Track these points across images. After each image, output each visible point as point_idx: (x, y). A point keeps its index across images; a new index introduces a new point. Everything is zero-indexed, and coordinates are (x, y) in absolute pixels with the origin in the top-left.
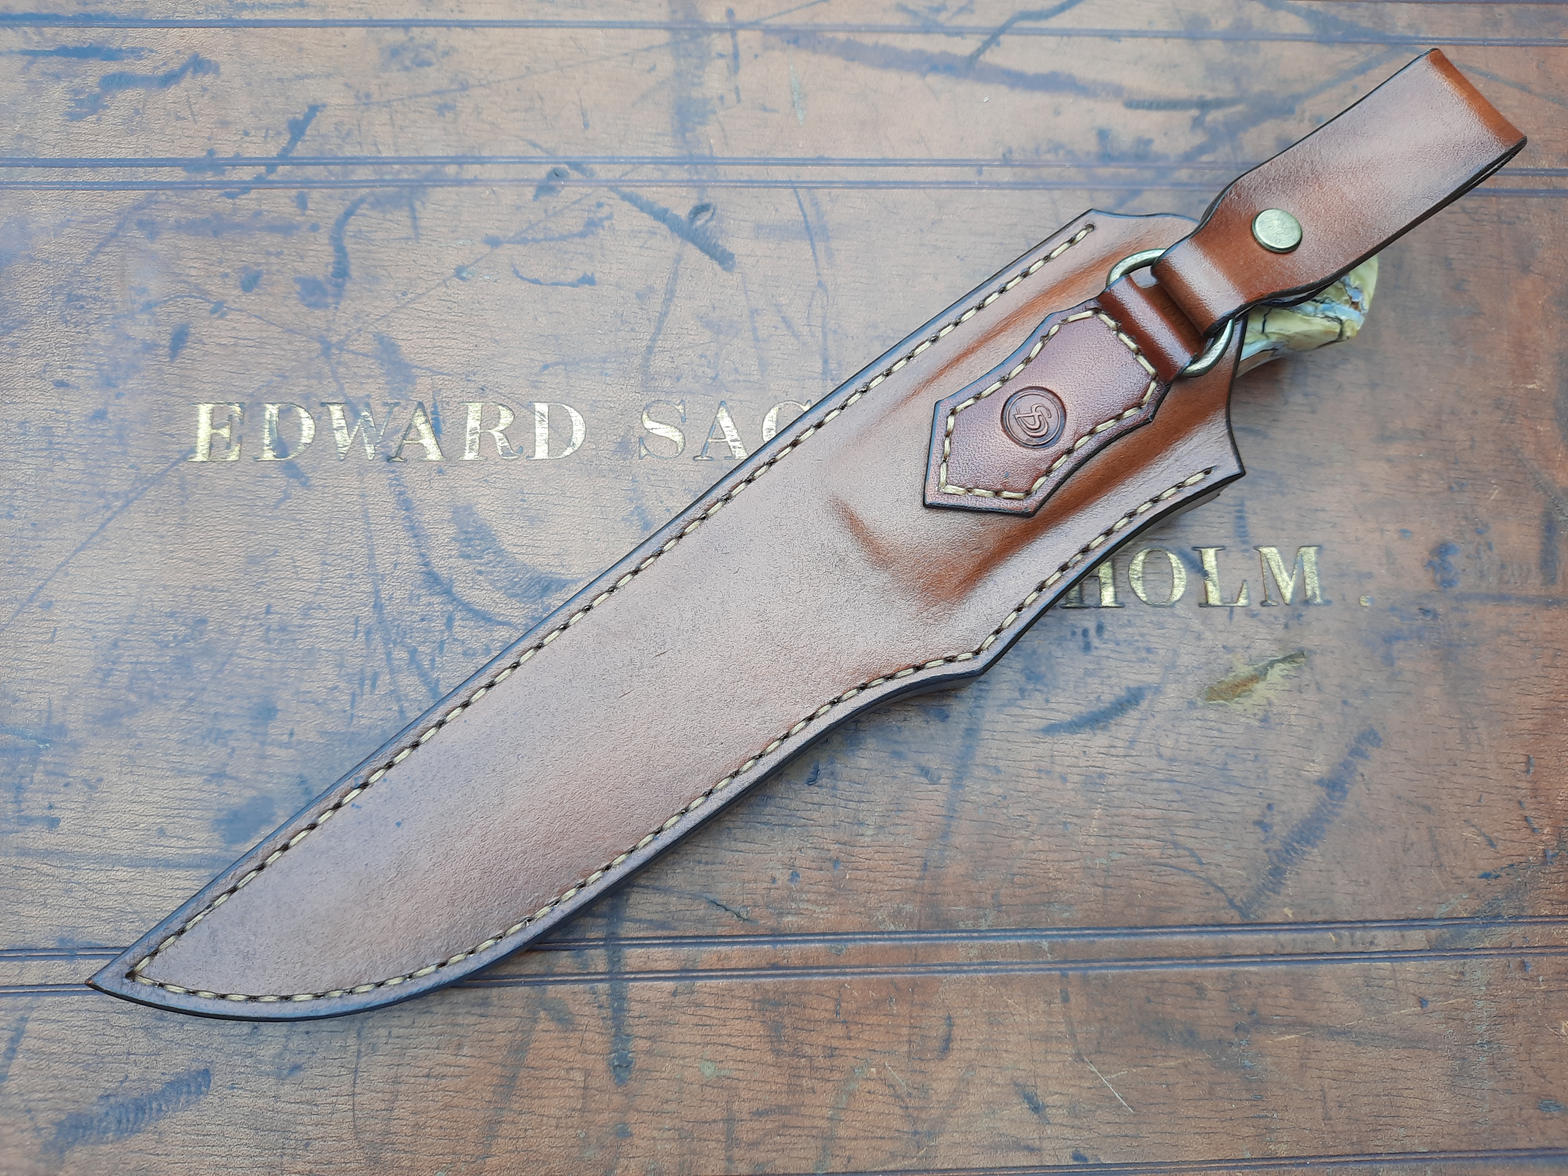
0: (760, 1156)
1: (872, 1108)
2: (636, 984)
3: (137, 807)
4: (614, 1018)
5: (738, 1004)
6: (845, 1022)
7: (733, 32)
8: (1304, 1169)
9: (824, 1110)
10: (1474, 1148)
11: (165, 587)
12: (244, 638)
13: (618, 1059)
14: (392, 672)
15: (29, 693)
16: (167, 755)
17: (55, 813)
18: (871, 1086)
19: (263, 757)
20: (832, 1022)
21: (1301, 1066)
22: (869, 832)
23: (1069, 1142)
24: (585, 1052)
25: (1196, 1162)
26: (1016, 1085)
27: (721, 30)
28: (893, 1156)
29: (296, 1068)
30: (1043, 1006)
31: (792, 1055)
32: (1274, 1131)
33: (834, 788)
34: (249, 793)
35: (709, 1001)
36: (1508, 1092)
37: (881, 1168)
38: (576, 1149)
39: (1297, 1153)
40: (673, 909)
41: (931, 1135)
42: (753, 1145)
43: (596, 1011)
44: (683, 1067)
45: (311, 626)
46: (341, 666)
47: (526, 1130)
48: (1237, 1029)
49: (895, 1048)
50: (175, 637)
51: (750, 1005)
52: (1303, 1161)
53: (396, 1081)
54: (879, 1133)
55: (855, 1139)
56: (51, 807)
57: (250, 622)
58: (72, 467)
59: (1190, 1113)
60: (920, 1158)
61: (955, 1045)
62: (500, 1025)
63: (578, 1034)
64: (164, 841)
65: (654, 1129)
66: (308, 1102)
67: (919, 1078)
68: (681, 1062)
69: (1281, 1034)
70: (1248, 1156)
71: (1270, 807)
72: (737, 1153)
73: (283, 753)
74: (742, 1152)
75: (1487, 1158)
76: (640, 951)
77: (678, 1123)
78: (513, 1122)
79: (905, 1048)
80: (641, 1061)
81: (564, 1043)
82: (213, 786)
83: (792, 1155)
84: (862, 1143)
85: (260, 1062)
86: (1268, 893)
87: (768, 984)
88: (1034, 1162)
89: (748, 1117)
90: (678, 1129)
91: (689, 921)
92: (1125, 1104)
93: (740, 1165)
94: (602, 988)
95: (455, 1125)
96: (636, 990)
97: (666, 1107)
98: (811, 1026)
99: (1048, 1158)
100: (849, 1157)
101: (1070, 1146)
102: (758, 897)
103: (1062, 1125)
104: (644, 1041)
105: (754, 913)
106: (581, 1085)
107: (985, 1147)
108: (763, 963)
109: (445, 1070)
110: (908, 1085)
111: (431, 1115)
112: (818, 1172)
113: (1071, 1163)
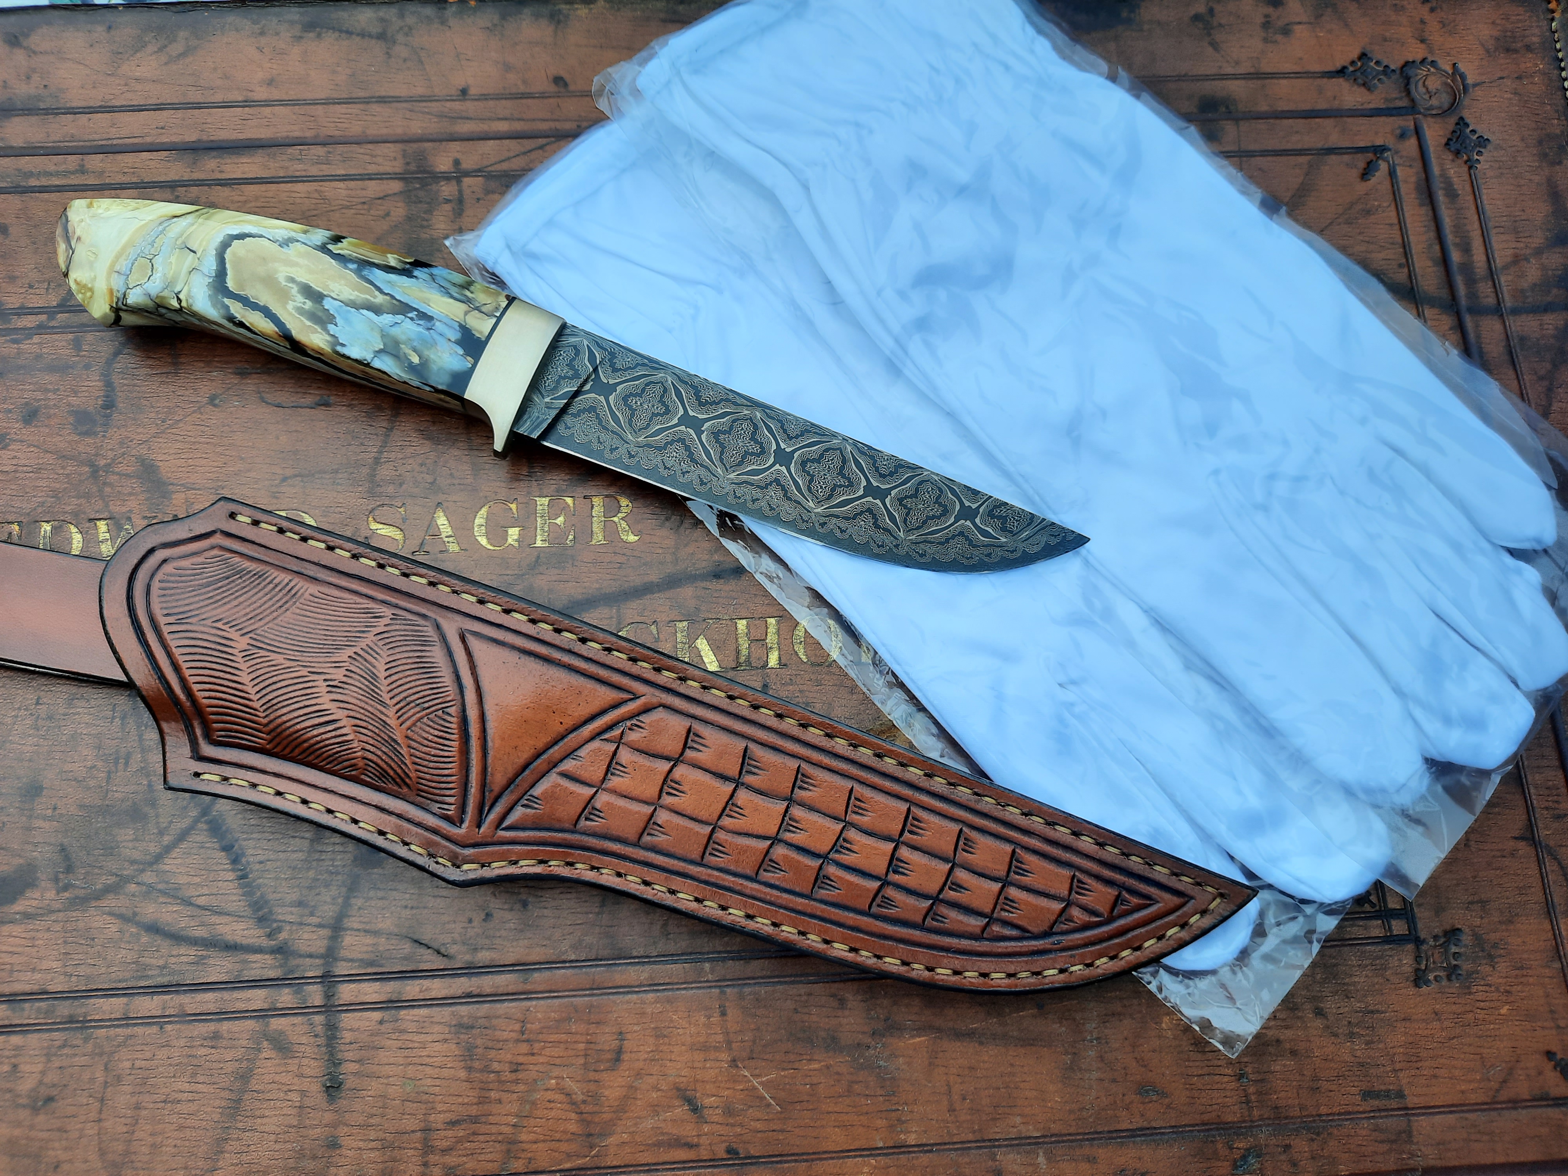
0: (451, 1160)
1: (552, 1114)
2: (348, 1015)
4: (328, 1046)
5: (437, 1028)
6: (528, 1041)
7: (458, 180)
8: (931, 1155)
9: (510, 1118)
10: (1080, 1131)
12: (16, 727)
13: (330, 1080)
14: (143, 750)
18: (550, 1095)
19: (29, 829)
20: (518, 1041)
21: (930, 1064)
23: (724, 1138)
24: (302, 1076)
25: (835, 1152)
26: (678, 1089)
27: (446, 177)
28: (569, 1156)
29: (50, 1099)
30: (703, 1019)
31: (481, 1071)
32: (904, 1122)
34: (17, 861)
35: (412, 1027)
36: (1114, 1081)
37: (558, 1168)
38: (292, 1161)
39: (924, 1141)
40: (381, 949)
41: (603, 1135)
42: (445, 1151)
43: (312, 1040)
44: (387, 1084)
45: (75, 714)
46: (99, 748)
47: (249, 1145)
48: (874, 1033)
49: (574, 1061)
51: (447, 1029)
52: (929, 1148)
53: (138, 1107)
54: (558, 1136)
55: (536, 1142)
57: (22, 713)
59: (830, 1109)
60: (593, 1157)
61: (625, 1057)
62: (229, 1055)
63: (296, 1061)
65: (361, 1140)
66: (59, 1130)
67: (592, 1087)
68: (386, 1081)
69: (913, 1037)
70: (881, 1145)
72: (432, 1158)
73: (46, 825)
74: (437, 1158)
75: (1094, 1139)
76: (352, 986)
77: (381, 1135)
78: (238, 1139)
79: (581, 1061)
80: (350, 1082)
81: (283, 1069)
83: (480, 1159)
84: (540, 1145)
85: (19, 1096)
87: (463, 1010)
88: (694, 1157)
89: (442, 1127)
90: (382, 1140)
91: (396, 958)
92: (773, 1103)
93: (435, 1170)
94: (319, 1019)
95: (187, 1143)
96: (348, 1020)
97: (372, 1121)
98: (500, 1045)
99: (705, 1152)
100: (530, 1159)
101: (725, 1141)
102: (456, 936)
103: (717, 1123)
104: (354, 1064)
105: (453, 950)
106: (298, 1104)
107: (649, 1145)
108: (459, 993)
109: (180, 1096)
110: (583, 1094)
111: (167, 1136)
112: (503, 1173)
113: (724, 1156)
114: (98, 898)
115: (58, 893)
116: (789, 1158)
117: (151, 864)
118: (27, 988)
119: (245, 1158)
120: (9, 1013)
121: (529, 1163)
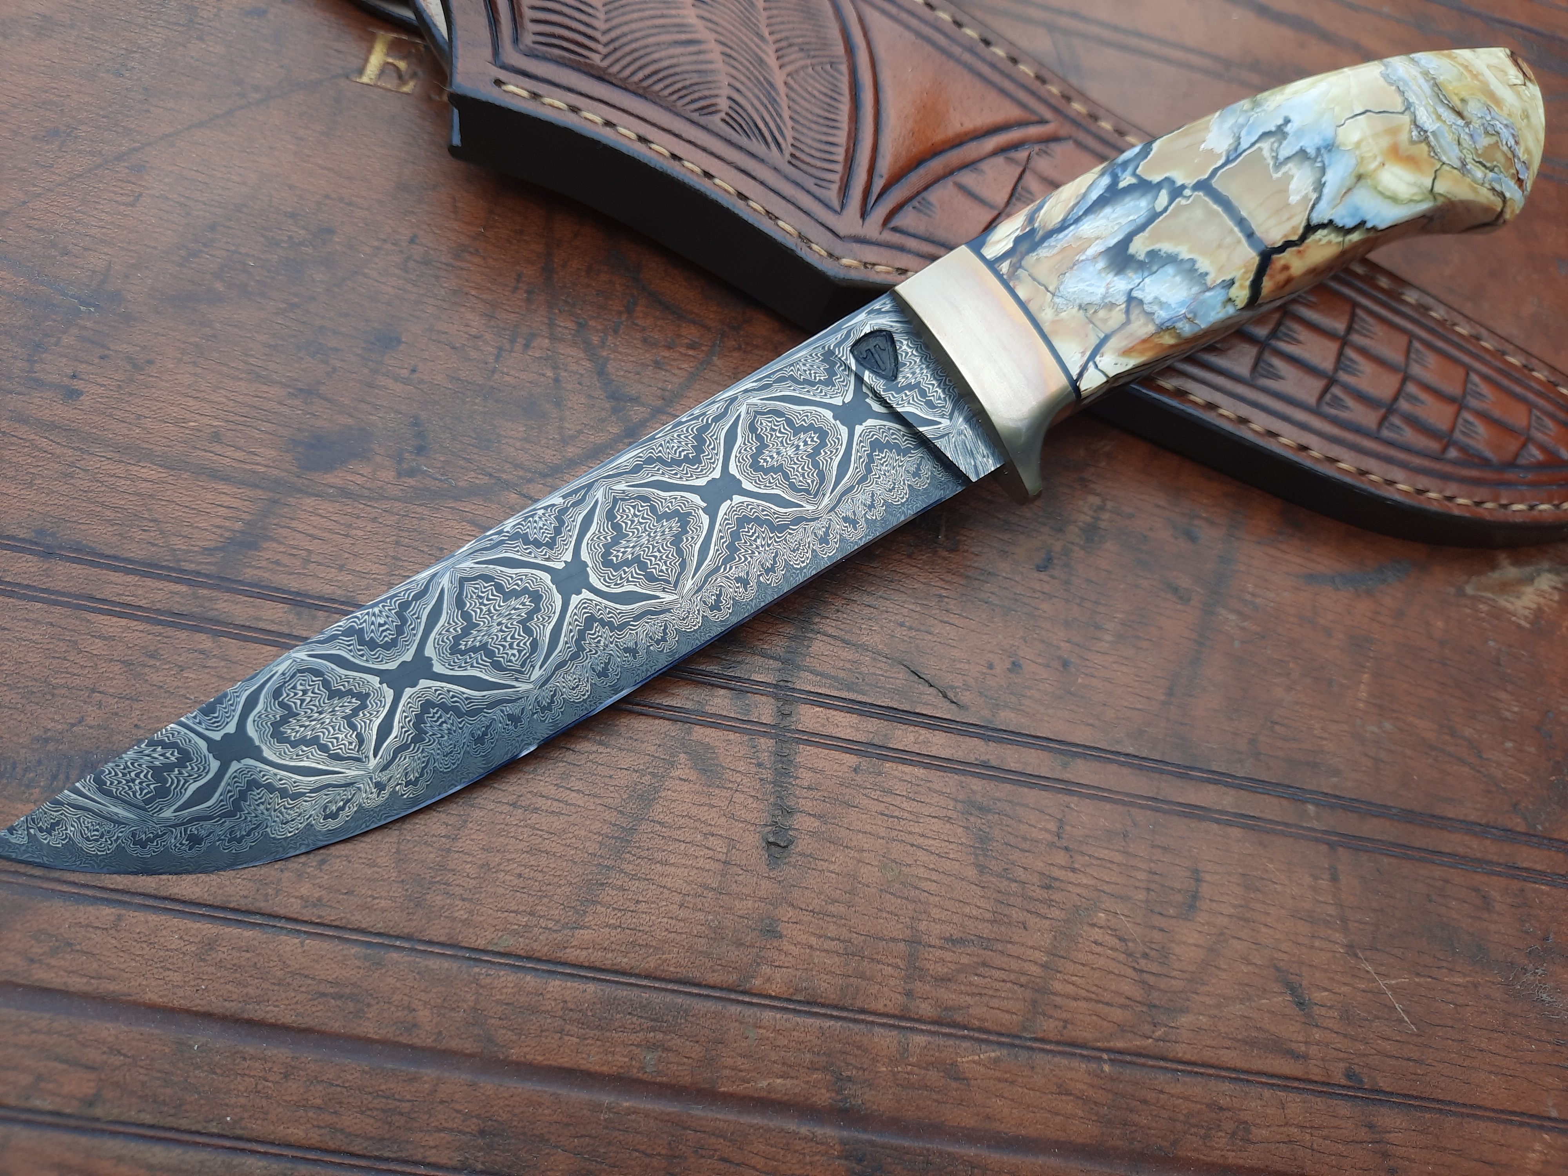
0: (948, 996)
1: (1100, 962)
2: (808, 748)
3: (191, 402)
5: (936, 799)
6: (1066, 849)
9: (1038, 954)
11: (291, 187)
12: (376, 260)
13: (775, 833)
14: (555, 336)
15: (86, 249)
16: (247, 355)
17: (77, 384)
18: (1097, 934)
19: (371, 386)
20: (1052, 846)
22: (1108, 638)
23: (1342, 1055)
24: (732, 817)
26: (1278, 969)
28: (1122, 1028)
30: (1308, 880)
31: (999, 876)
33: (1067, 582)
34: (343, 420)
35: (901, 788)
37: (1106, 1045)
38: (703, 941)
40: (864, 670)
41: (1173, 1010)
43: (754, 769)
44: (859, 861)
45: (464, 268)
46: (491, 316)
47: (638, 902)
48: (1530, 953)
49: (1131, 894)
50: (290, 237)
51: (951, 804)
54: (1107, 997)
55: (1075, 999)
56: (74, 376)
57: (388, 246)
58: (211, 49)
59: (1483, 1046)
60: (1158, 1040)
61: (1203, 905)
62: (623, 760)
63: (725, 793)
64: (218, 448)
65: (814, 934)
67: (1157, 936)
68: (857, 856)
70: (1554, 1114)
72: (918, 986)
73: (398, 388)
74: (927, 988)
77: (845, 934)
78: (622, 888)
79: (1141, 896)
80: (803, 844)
81: (704, 800)
82: (296, 402)
83: (991, 1004)
84: (1082, 1004)
87: (977, 784)
88: (1299, 1073)
89: (938, 942)
90: (844, 941)
91: (884, 688)
92: (1406, 1019)
93: (923, 1006)
94: (766, 744)
95: (540, 876)
96: (806, 755)
97: (831, 908)
98: (1026, 846)
99: (1316, 1070)
100: (1065, 1021)
101: (1342, 1060)
102: (971, 682)
103: (1332, 1030)
104: (812, 819)
105: (965, 698)
106: (722, 857)
107: (1238, 1041)
108: (971, 759)
109: (540, 802)
110: (1144, 943)
111: (509, 857)
112: (1025, 1034)
113: (1343, 1082)
114: (456, 499)
115: (399, 475)
117: (545, 476)
118: (327, 590)
119: (628, 920)
120: (291, 617)
121: (1065, 1027)
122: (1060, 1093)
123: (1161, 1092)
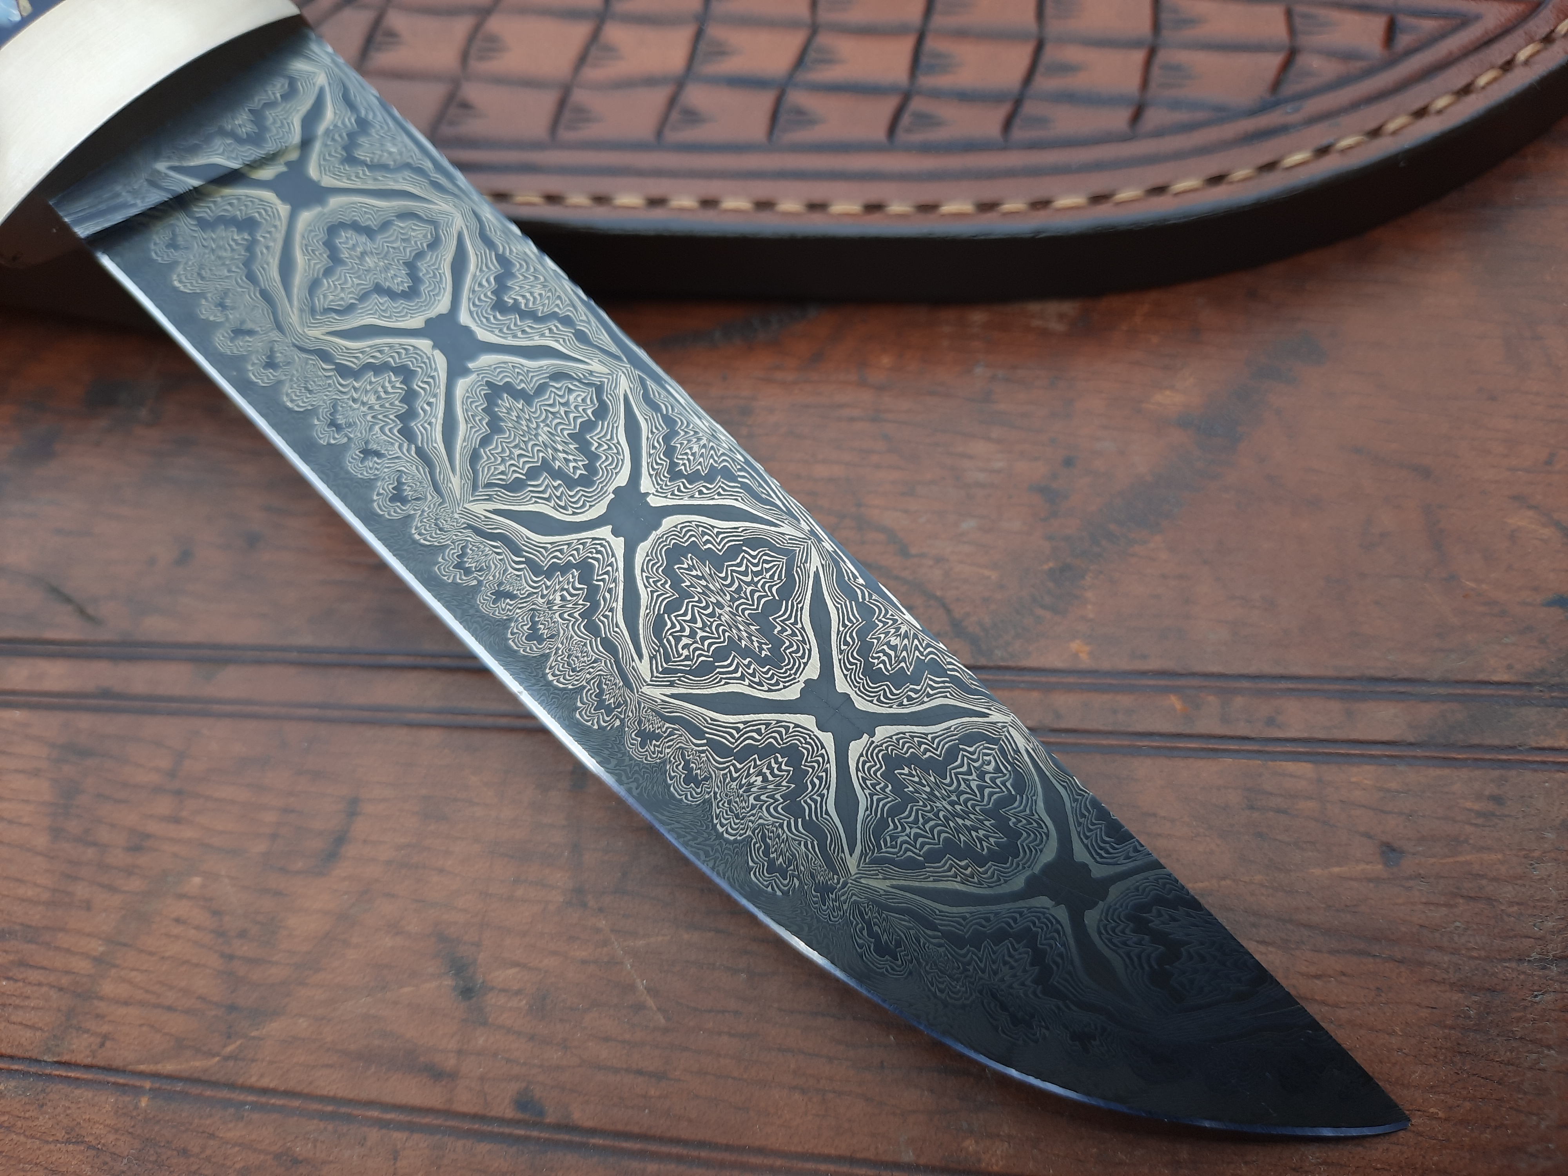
1: (173, 950)
5: (29, 748)
6: (179, 792)
9: (95, 943)
18: (184, 909)
20: (158, 790)
23: (516, 1069)
26: (442, 938)
28: (180, 1045)
31: (76, 839)
37: (154, 1068)
41: (260, 1013)
49: (246, 845)
51: (45, 752)
54: (171, 998)
55: (126, 1003)
60: (227, 1058)
61: (350, 850)
67: (268, 904)
71: (1069, 462)
79: (263, 847)
83: (13, 1018)
84: (133, 1011)
86: (1039, 612)
87: (85, 721)
88: (436, 1102)
91: (13, 616)
92: (650, 1004)
98: (125, 794)
99: (465, 1096)
100: (105, 1037)
101: (518, 1077)
102: (121, 585)
103: (510, 1031)
105: (107, 610)
107: (348, 1053)
108: (90, 688)
110: (246, 916)
112: (46, 1058)
113: (510, 1113)
116: (665, 1149)
121: (102, 1045)
122: (68, 1142)
123: (212, 1136)
